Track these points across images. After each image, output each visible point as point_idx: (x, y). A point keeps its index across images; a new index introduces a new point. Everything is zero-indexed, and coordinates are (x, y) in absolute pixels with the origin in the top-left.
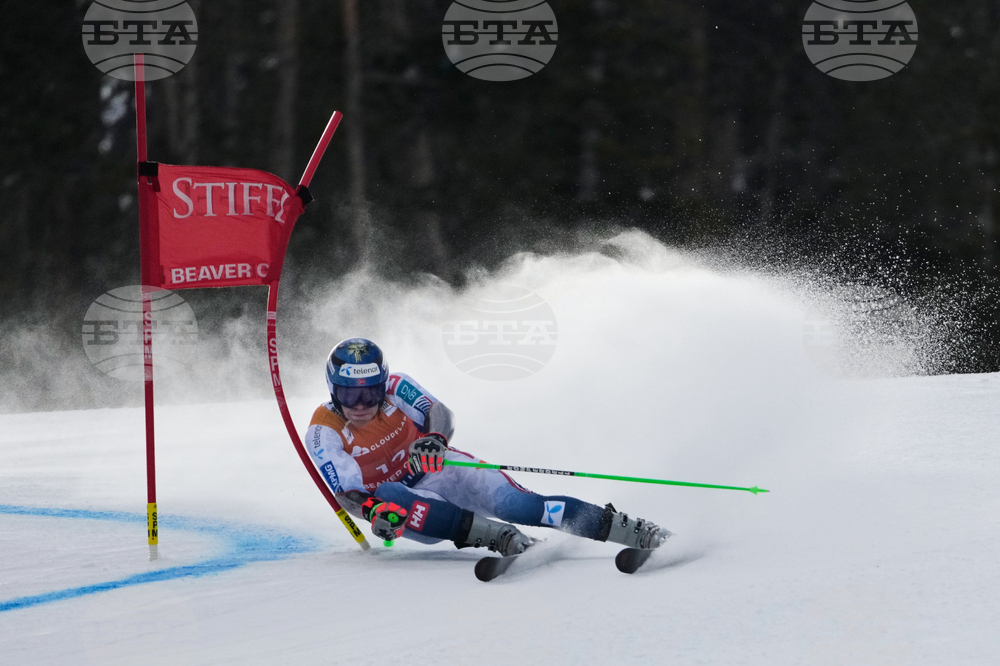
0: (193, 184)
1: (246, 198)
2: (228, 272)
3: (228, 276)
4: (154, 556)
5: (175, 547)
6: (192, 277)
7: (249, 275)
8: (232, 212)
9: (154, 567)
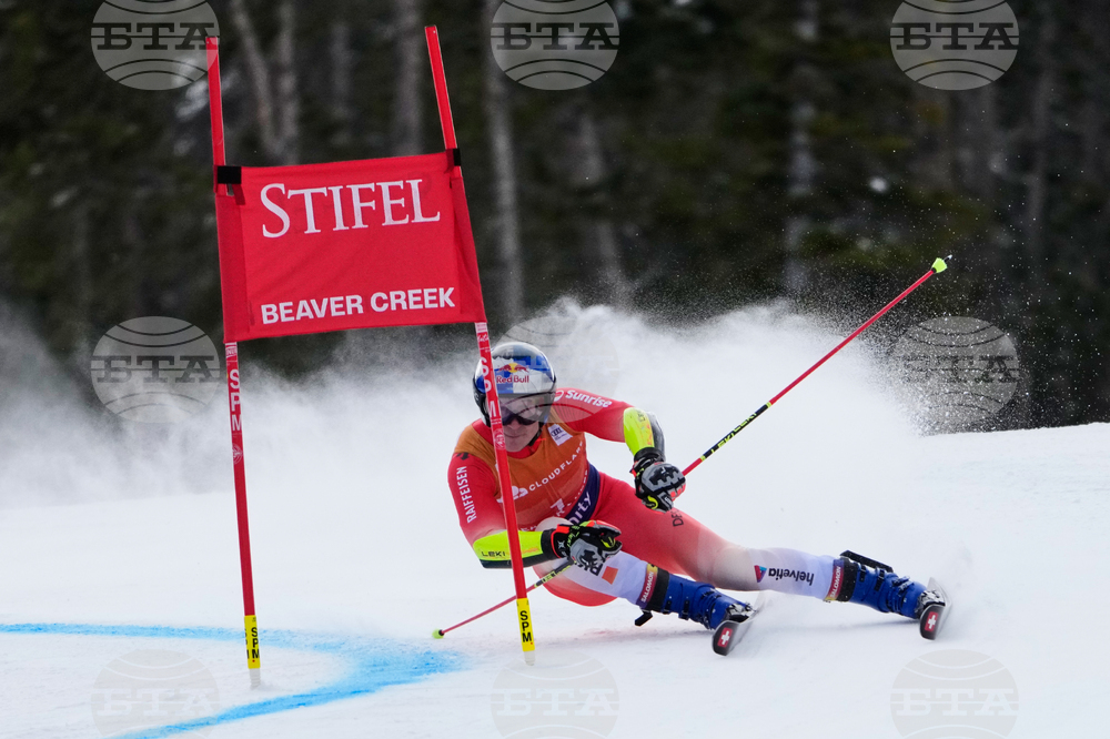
0: (287, 191)
1: (357, 205)
2: (333, 307)
3: (334, 313)
4: (256, 683)
5: (283, 671)
6: (287, 315)
7: (361, 311)
8: (340, 225)
9: (258, 697)
